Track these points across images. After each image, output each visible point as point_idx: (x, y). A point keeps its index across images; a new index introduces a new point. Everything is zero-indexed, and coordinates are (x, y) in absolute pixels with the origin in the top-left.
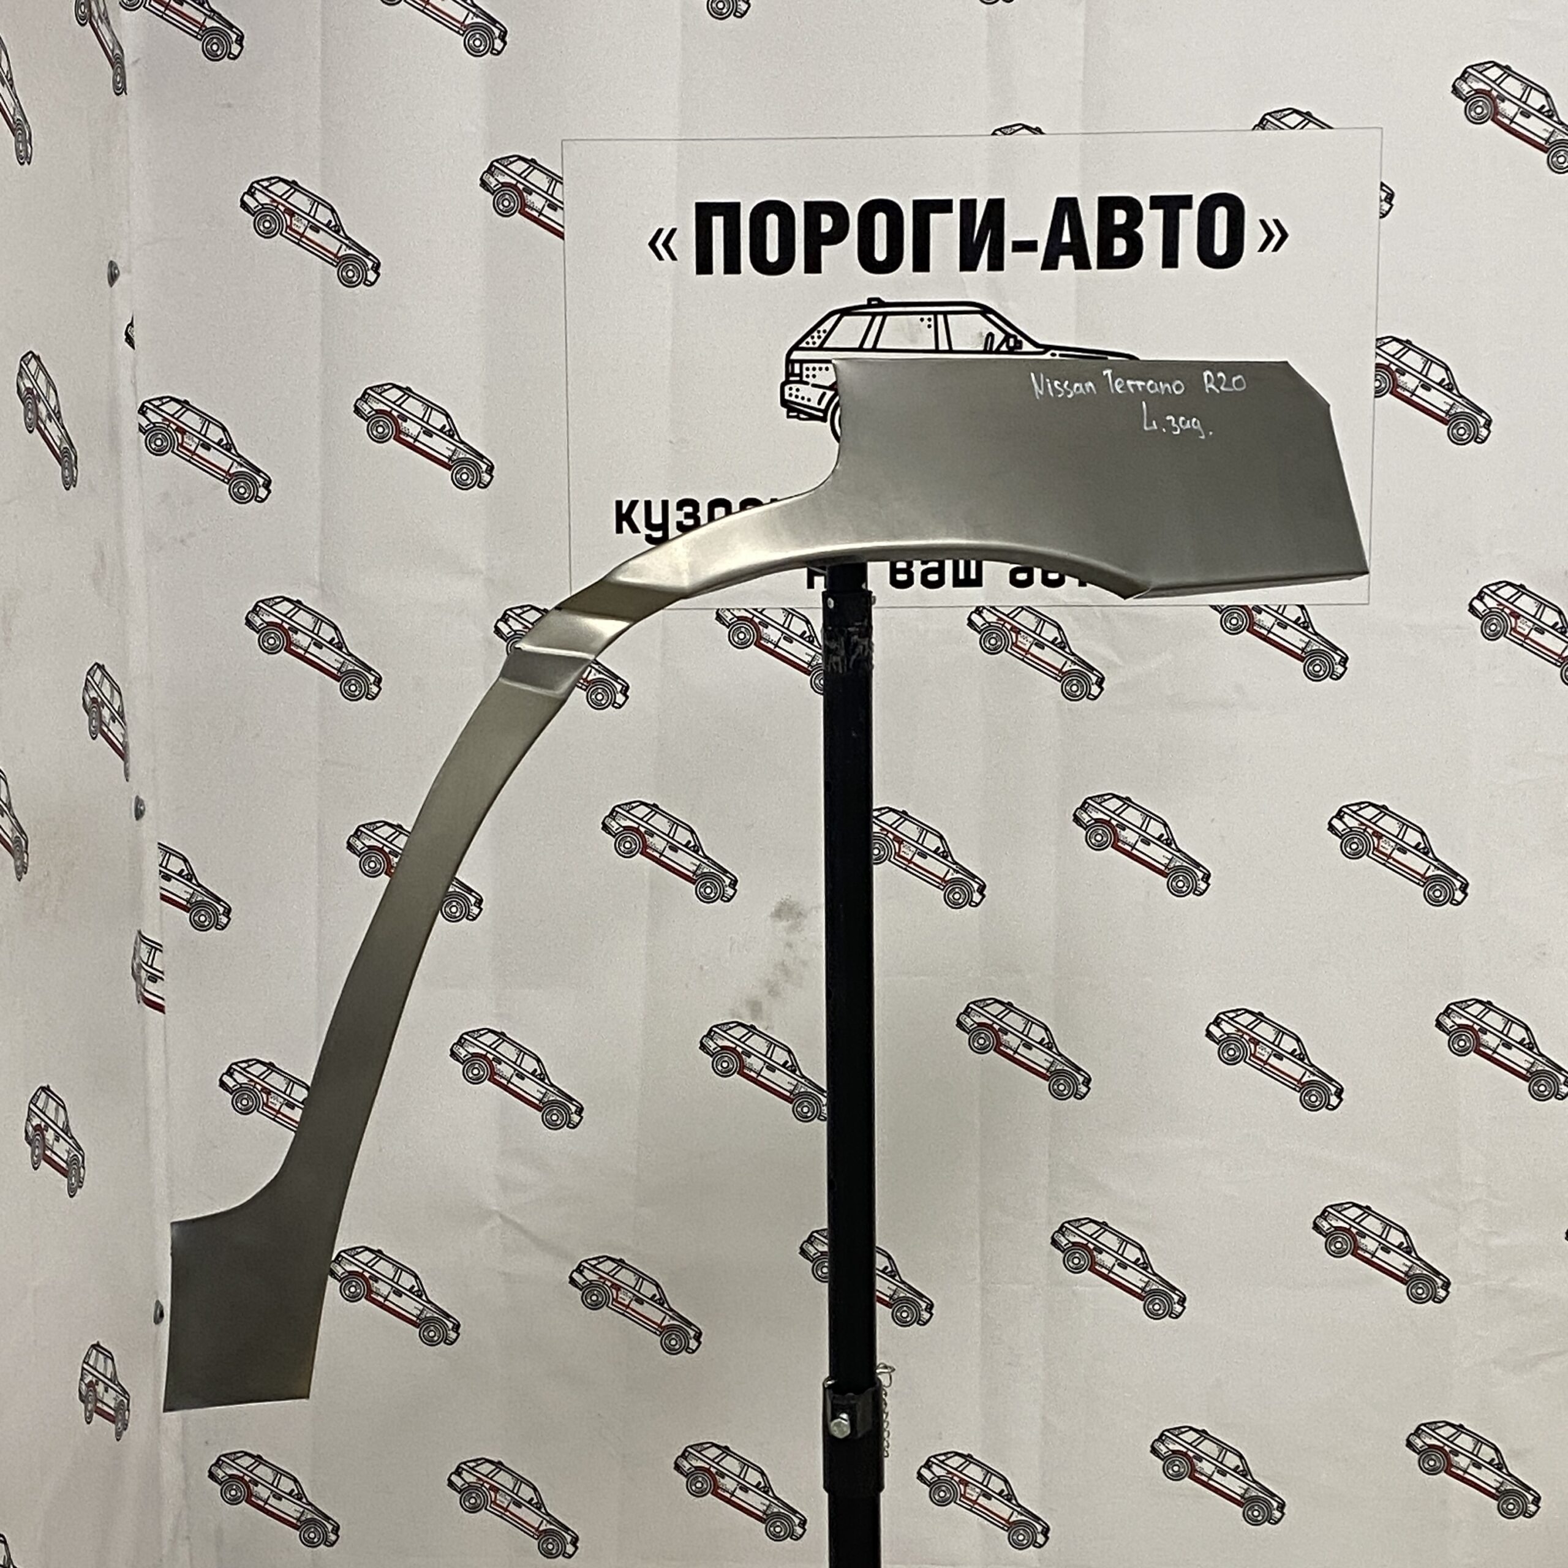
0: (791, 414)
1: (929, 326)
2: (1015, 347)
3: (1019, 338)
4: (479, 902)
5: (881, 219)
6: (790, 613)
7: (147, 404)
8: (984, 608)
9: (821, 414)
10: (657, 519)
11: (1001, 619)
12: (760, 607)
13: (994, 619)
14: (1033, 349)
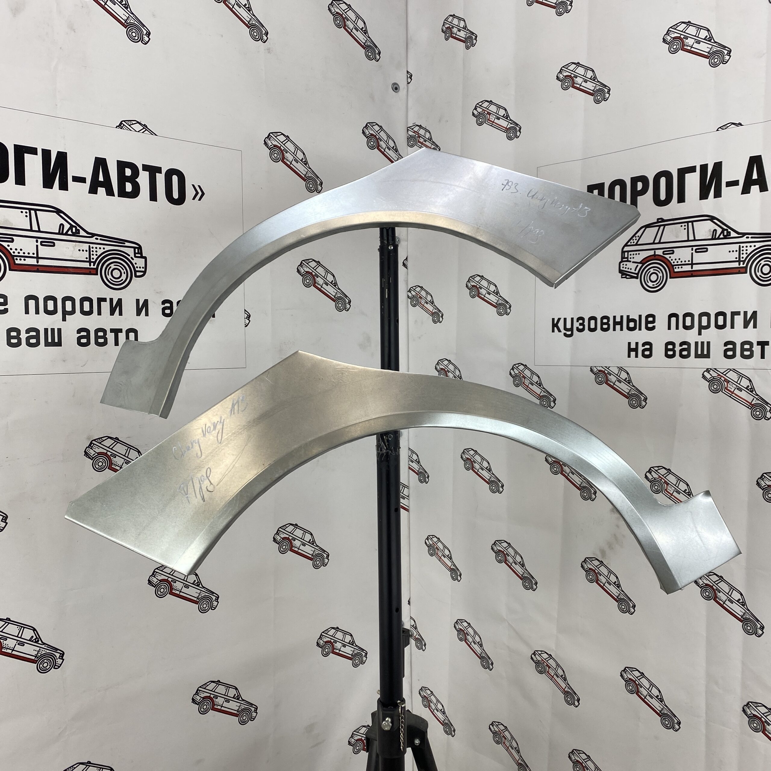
0: (623, 276)
1: (685, 229)
2: (727, 235)
3: (729, 230)
4: (503, 486)
5: (663, 180)
6: (621, 369)
7: (411, 289)
8: (711, 369)
9: (636, 275)
10: (569, 326)
11: (719, 375)
12: (608, 366)
13: (715, 375)
14: (737, 235)
